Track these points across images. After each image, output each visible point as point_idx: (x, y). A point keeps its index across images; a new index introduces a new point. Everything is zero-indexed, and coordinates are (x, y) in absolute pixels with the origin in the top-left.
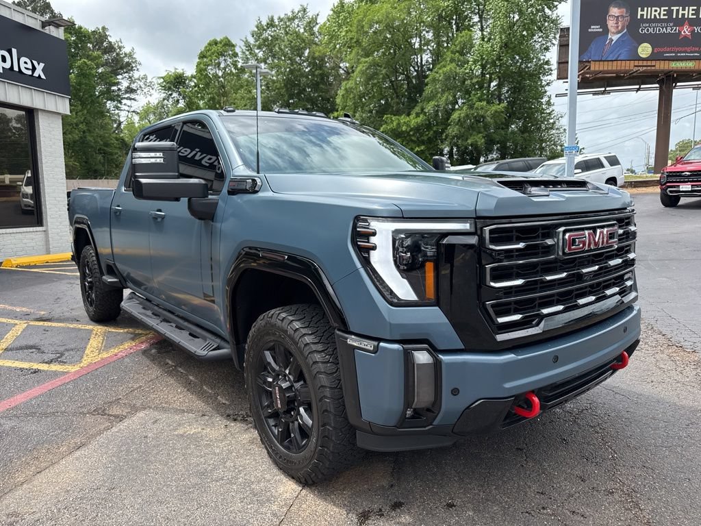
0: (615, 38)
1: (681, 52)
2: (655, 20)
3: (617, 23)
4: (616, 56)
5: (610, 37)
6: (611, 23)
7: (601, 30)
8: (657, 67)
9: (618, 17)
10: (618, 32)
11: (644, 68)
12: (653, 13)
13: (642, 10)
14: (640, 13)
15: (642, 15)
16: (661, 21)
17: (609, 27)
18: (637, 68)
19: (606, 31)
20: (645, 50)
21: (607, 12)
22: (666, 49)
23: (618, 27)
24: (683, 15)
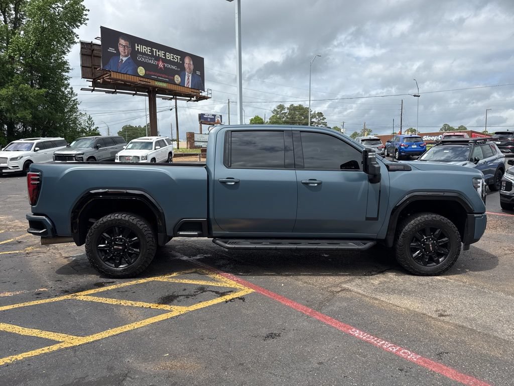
0: (125, 59)
1: (160, 77)
2: (144, 54)
3: (124, 50)
4: (126, 71)
5: (121, 58)
6: (121, 49)
7: (115, 52)
8: (151, 84)
9: (124, 46)
10: (126, 56)
11: (144, 83)
12: (144, 50)
13: (138, 46)
14: (137, 47)
15: (138, 49)
16: (147, 55)
17: (120, 51)
18: (140, 82)
19: (118, 54)
20: (141, 71)
21: (118, 41)
22: (151, 73)
23: (125, 53)
24: (159, 55)
